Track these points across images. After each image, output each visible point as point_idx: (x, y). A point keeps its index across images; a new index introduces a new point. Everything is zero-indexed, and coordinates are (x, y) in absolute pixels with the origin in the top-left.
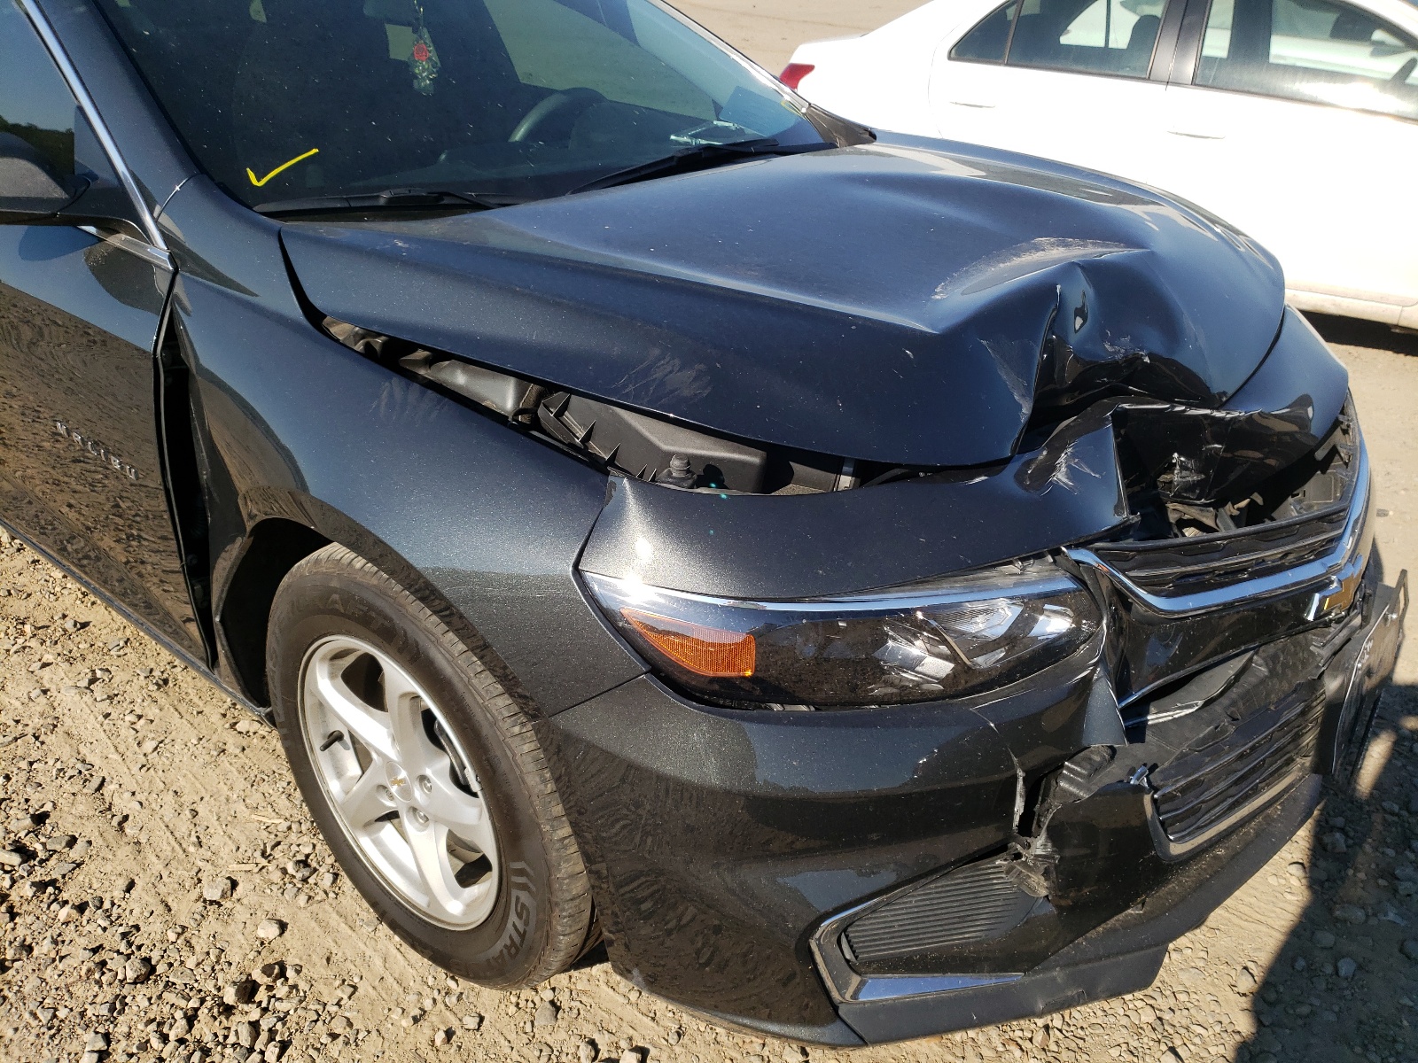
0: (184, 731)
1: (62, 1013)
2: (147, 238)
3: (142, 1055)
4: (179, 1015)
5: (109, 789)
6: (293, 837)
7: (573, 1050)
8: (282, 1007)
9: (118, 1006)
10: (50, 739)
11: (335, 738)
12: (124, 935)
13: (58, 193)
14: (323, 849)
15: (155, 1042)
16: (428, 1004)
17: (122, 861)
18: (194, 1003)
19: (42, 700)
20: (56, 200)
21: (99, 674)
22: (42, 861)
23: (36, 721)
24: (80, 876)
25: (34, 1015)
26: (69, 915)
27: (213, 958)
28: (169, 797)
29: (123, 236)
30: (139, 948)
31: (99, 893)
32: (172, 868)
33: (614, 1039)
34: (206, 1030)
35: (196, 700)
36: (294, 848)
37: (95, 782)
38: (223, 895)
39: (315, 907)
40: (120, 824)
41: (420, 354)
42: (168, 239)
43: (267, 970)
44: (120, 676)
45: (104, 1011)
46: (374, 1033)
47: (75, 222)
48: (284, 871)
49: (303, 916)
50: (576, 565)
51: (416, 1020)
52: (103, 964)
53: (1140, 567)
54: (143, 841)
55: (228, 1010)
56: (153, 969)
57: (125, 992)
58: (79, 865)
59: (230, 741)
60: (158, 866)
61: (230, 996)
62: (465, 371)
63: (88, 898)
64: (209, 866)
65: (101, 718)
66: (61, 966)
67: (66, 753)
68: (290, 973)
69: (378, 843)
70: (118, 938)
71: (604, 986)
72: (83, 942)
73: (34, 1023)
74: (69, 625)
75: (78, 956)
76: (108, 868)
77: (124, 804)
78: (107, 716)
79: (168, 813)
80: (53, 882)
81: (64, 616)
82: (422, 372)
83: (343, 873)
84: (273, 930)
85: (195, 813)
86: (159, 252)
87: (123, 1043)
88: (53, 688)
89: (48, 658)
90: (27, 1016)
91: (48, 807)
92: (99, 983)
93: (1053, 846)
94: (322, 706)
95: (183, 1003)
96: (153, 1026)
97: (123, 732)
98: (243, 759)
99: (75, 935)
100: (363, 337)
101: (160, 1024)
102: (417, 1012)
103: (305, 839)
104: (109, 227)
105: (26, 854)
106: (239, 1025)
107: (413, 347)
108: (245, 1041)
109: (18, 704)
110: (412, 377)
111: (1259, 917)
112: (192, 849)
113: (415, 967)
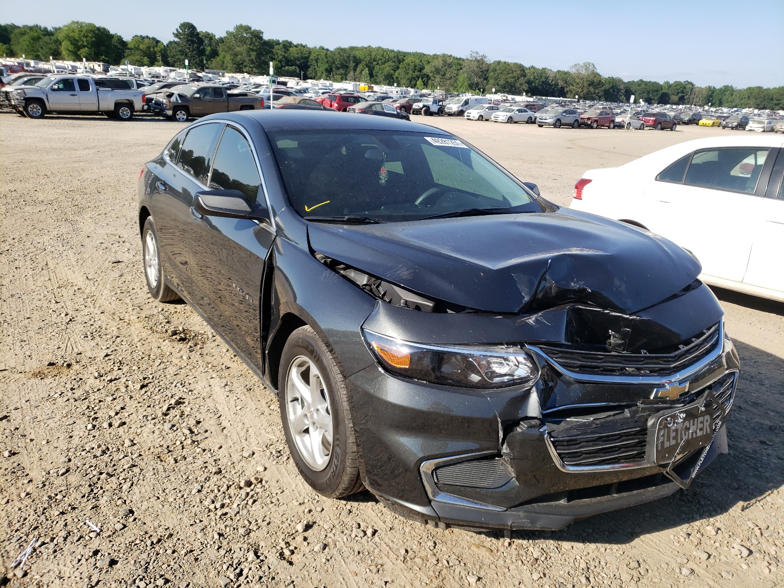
0: (252, 405)
1: (190, 478)
2: (271, 225)
3: (211, 493)
4: (225, 485)
5: (221, 418)
6: (278, 444)
7: (351, 524)
8: (257, 490)
9: (207, 479)
10: (207, 400)
11: (296, 399)
12: (215, 460)
13: (248, 209)
14: (287, 449)
15: (216, 491)
16: (306, 501)
17: (220, 440)
18: (231, 483)
19: (209, 388)
20: (248, 211)
21: (229, 383)
22: (196, 435)
23: (205, 394)
24: (206, 441)
25: (182, 476)
26: (200, 451)
27: (240, 472)
28: (240, 425)
29: (264, 224)
30: (218, 465)
31: (210, 448)
32: (235, 445)
33: (367, 525)
34: (232, 492)
35: (259, 397)
36: (277, 447)
37: (218, 415)
38: (249, 456)
39: (278, 466)
40: (223, 429)
41: (342, 266)
42: (277, 225)
43: (256, 479)
44: (235, 385)
45: (203, 479)
46: (285, 505)
47: (251, 218)
48: (271, 453)
49: (274, 468)
50: (361, 327)
51: (300, 504)
52: (207, 467)
53: (560, 358)
54: (228, 435)
55: (241, 488)
56: (221, 472)
57: (211, 476)
58: (206, 438)
59: (266, 411)
60: (231, 443)
61: (242, 485)
62: (354, 272)
63: (207, 448)
64: (247, 447)
65: (225, 396)
66: (194, 465)
67: (211, 405)
68: (264, 482)
69: (303, 441)
70: (213, 461)
71: (370, 509)
72: (202, 459)
73: (181, 478)
74: (223, 367)
75: (200, 462)
76: (215, 441)
77: (225, 423)
78: (228, 396)
79: (239, 429)
80: (197, 441)
81: (223, 364)
82: (342, 272)
83: (291, 458)
84: (262, 469)
85: (248, 431)
86: (273, 229)
87: (206, 489)
88: (213, 385)
89: (214, 376)
90: (180, 476)
91: (201, 420)
92: (204, 471)
93: (510, 450)
94: (293, 385)
95: (227, 483)
96: (217, 486)
97: (231, 402)
98: (269, 417)
99: (200, 457)
100: (324, 258)
101: (219, 487)
102: (302, 502)
103: (282, 445)
104: (261, 221)
105: (192, 432)
106: (243, 493)
107: (340, 263)
108: (243, 497)
109: (200, 388)
110: (339, 273)
111: (655, 546)
112: (243, 441)
113: (306, 488)
